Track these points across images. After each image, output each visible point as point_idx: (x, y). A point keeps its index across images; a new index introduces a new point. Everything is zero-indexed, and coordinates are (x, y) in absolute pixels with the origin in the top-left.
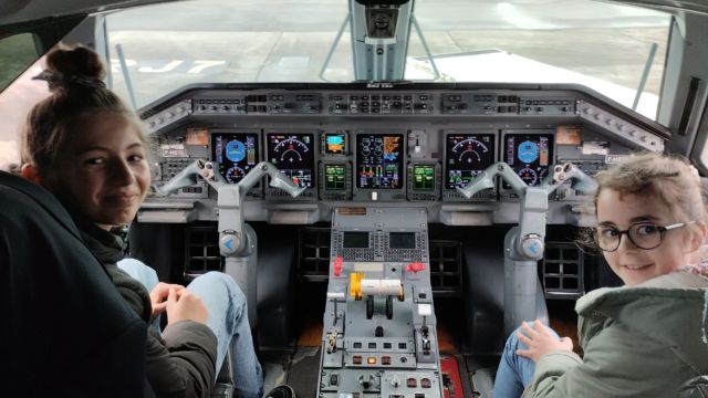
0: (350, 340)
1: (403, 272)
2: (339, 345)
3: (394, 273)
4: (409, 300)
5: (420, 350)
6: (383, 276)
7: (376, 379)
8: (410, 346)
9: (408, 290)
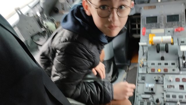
0: (150, 62)
1: (173, 32)
2: (145, 64)
3: (169, 33)
4: (176, 44)
5: (181, 66)
6: (164, 34)
7: (161, 78)
8: (177, 64)
9: (175, 40)
